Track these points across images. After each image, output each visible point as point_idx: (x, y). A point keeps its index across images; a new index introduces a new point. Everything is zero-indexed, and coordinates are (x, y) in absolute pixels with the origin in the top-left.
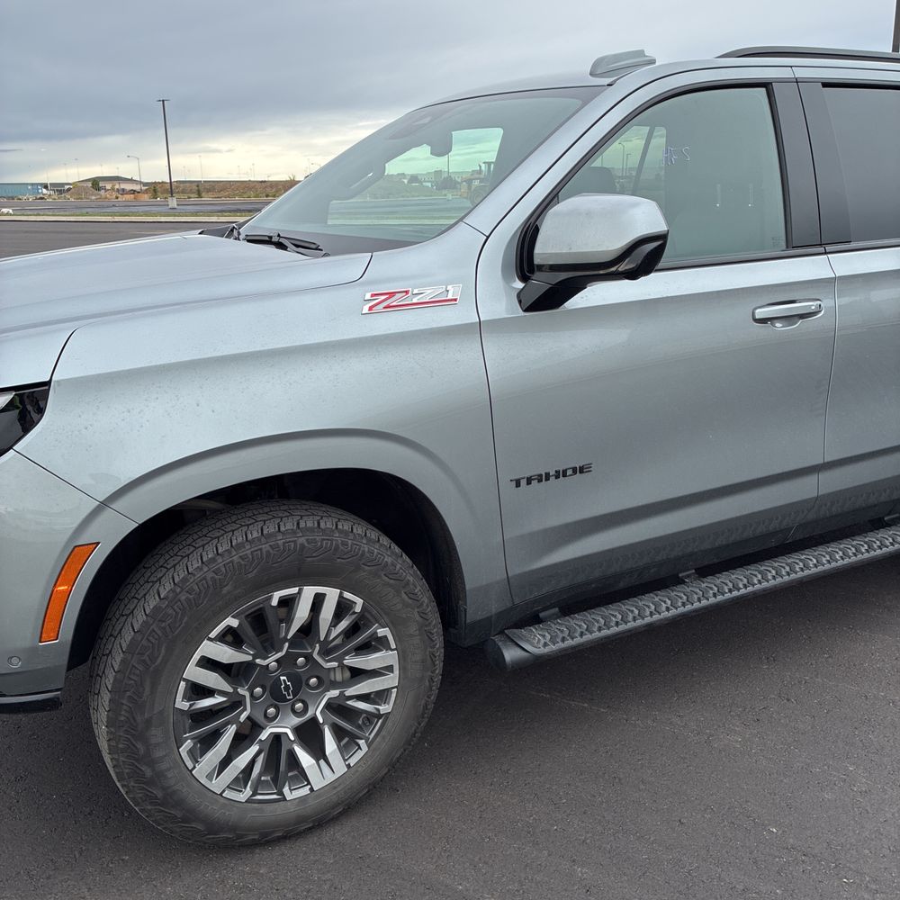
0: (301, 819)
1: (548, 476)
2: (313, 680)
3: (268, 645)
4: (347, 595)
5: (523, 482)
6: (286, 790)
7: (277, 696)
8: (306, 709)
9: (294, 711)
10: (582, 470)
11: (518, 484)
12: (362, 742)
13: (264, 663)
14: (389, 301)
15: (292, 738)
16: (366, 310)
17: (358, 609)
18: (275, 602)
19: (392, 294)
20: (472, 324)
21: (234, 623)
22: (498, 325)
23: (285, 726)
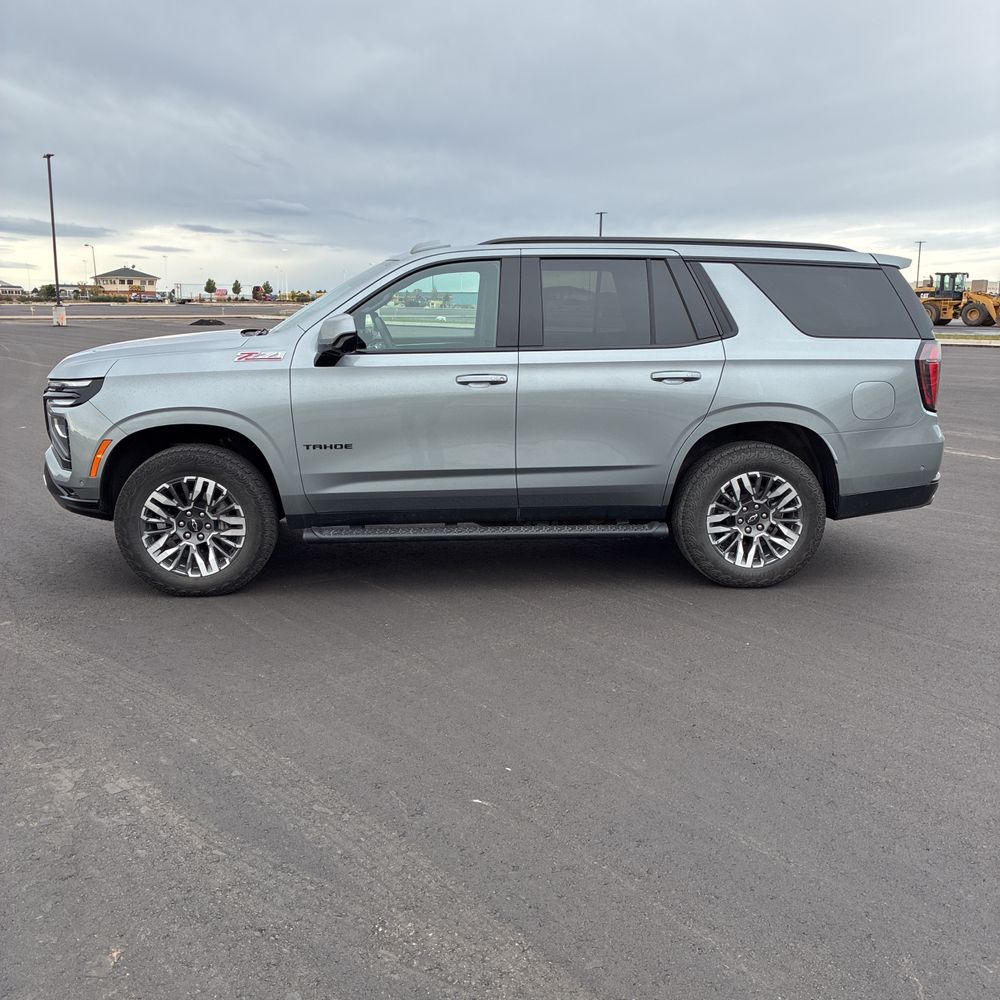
0: (195, 587)
1: (325, 447)
2: (208, 525)
3: (185, 502)
4: (219, 485)
5: (311, 448)
6: (189, 573)
7: (191, 529)
8: (203, 539)
9: (199, 538)
10: (346, 446)
11: (308, 447)
12: (227, 560)
13: (183, 509)
14: (247, 357)
15: (195, 548)
16: (236, 359)
17: (224, 493)
18: (185, 481)
19: (251, 354)
20: (286, 370)
21: (167, 486)
22: (302, 371)
23: (193, 543)
